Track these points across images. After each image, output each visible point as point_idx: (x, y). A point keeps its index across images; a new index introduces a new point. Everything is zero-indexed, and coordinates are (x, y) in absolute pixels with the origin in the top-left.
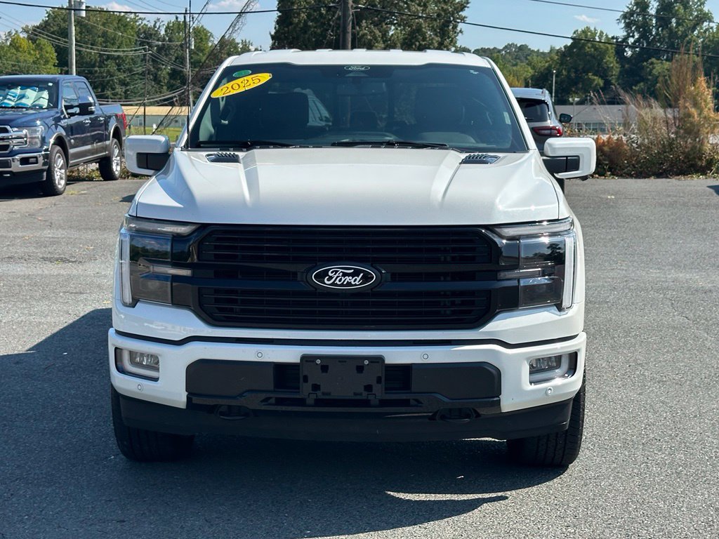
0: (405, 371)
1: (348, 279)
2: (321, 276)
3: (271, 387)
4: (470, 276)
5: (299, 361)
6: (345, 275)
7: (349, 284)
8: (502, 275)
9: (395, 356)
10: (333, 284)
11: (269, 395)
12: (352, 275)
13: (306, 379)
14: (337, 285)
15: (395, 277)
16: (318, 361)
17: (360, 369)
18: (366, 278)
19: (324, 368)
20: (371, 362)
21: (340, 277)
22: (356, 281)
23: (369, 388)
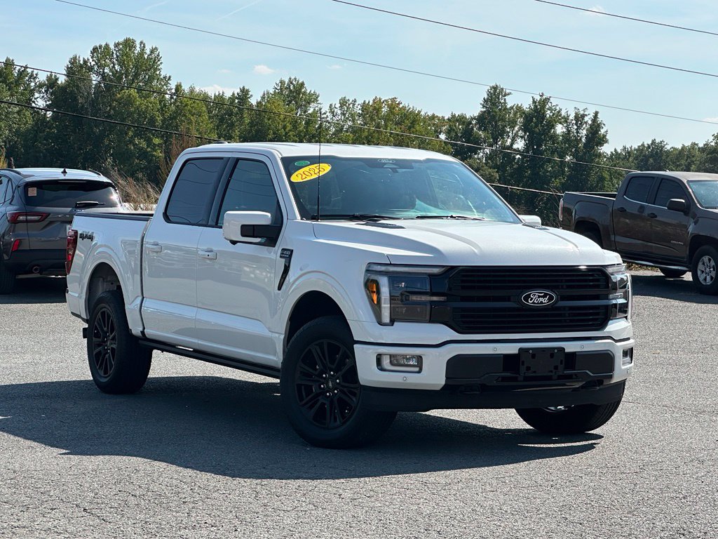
0: (573, 354)
1: (541, 299)
2: (527, 298)
3: (501, 369)
4: (597, 297)
5: (517, 352)
6: (539, 297)
7: (542, 303)
8: (611, 296)
9: (570, 347)
10: (533, 303)
12: (543, 297)
13: (523, 363)
14: (535, 303)
15: (563, 298)
16: (531, 352)
17: (552, 355)
18: (551, 298)
19: (533, 356)
20: (558, 351)
21: (537, 298)
22: (545, 300)
23: (556, 368)
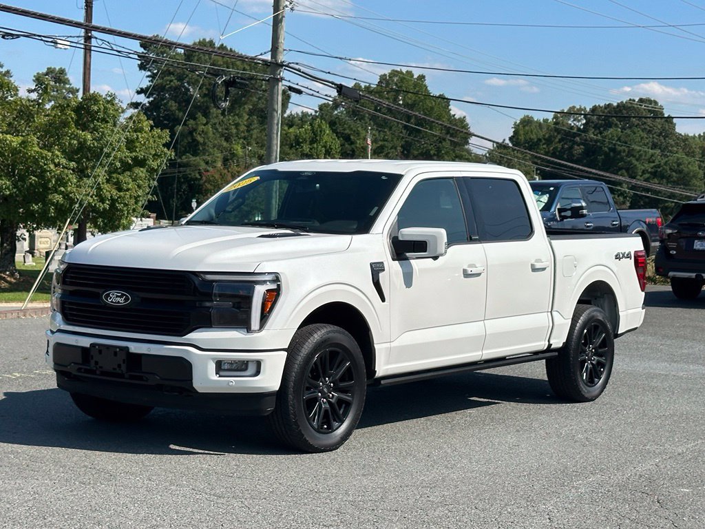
0: (139, 357)
1: (118, 299)
2: (107, 297)
3: (80, 362)
5: (89, 346)
6: (117, 296)
7: (119, 302)
9: (135, 348)
10: (112, 302)
11: (80, 366)
12: (120, 297)
13: (92, 357)
16: (97, 347)
17: (115, 353)
18: (127, 299)
19: (100, 352)
20: (120, 350)
21: (116, 298)
22: (121, 300)
23: (119, 366)
